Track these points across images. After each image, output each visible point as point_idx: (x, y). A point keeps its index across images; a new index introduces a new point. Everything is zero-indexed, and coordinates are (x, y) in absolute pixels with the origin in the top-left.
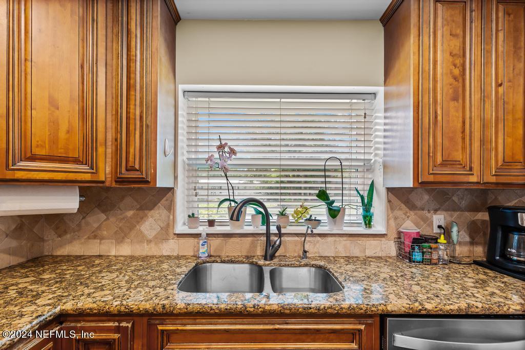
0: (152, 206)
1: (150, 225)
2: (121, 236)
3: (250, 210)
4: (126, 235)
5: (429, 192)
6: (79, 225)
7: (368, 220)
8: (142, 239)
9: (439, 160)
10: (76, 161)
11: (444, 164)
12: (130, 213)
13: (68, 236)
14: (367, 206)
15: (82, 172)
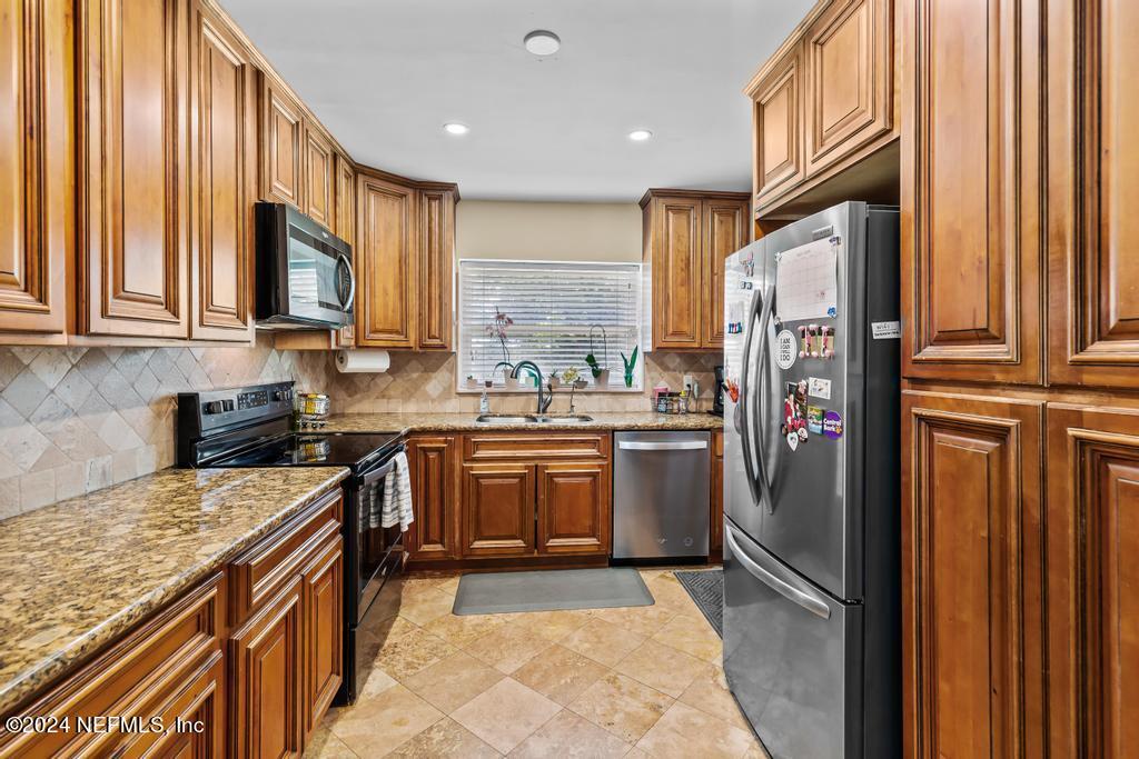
0: (435, 368)
1: (435, 385)
2: (408, 396)
3: (524, 372)
4: (411, 395)
5: (680, 355)
6: (369, 386)
7: (629, 380)
8: (427, 398)
9: (671, 330)
10: (397, 332)
11: (675, 334)
12: (415, 375)
13: (358, 396)
14: (629, 368)
15: (396, 340)
